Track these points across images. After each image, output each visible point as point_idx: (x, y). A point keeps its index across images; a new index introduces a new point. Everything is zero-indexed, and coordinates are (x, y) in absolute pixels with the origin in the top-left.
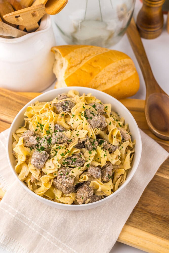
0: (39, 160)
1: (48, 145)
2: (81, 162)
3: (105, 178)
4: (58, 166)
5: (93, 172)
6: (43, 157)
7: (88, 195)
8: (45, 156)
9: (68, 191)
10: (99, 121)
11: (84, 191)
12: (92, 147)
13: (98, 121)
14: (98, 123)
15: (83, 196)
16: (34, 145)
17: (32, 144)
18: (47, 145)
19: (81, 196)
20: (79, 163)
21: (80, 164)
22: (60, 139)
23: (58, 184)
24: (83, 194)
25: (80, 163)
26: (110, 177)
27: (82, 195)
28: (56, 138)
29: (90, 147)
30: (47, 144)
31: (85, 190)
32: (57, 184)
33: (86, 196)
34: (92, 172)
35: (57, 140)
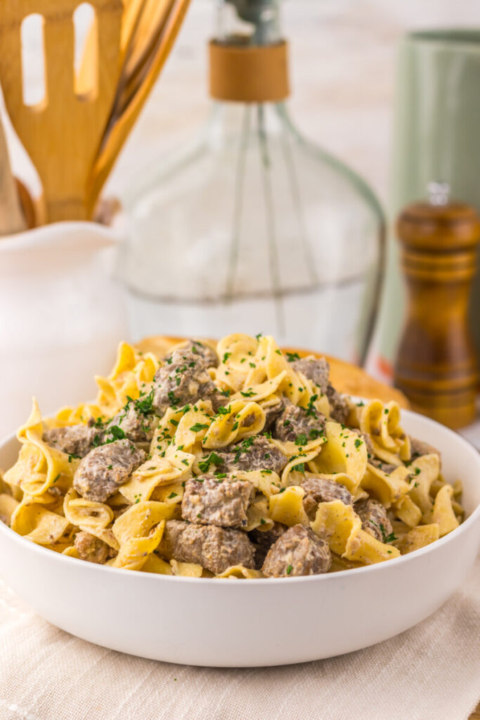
0: (107, 456)
1: (139, 415)
2: (271, 456)
3: (369, 526)
4: (185, 462)
5: (320, 486)
6: (122, 454)
7: (313, 553)
8: (129, 452)
9: (230, 546)
10: (320, 366)
11: (296, 538)
12: (305, 425)
13: (318, 368)
14: (318, 374)
15: (289, 564)
16: (84, 440)
17: (78, 438)
18: (138, 418)
19: (281, 566)
20: (261, 458)
21: (270, 465)
22: (186, 373)
23: (185, 529)
24: (290, 554)
25: (267, 456)
26: (386, 535)
27: (287, 558)
28: (173, 374)
29: (300, 425)
30: (136, 416)
31: (298, 534)
32: (181, 532)
33: (304, 558)
34: (318, 486)
35: (174, 383)
